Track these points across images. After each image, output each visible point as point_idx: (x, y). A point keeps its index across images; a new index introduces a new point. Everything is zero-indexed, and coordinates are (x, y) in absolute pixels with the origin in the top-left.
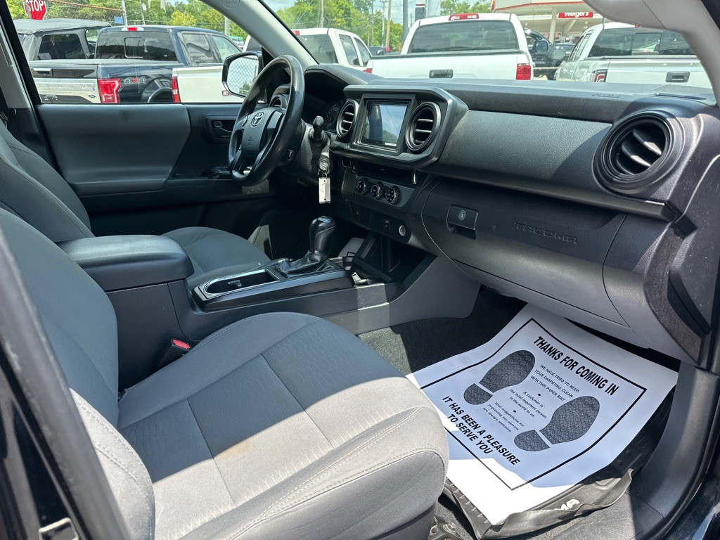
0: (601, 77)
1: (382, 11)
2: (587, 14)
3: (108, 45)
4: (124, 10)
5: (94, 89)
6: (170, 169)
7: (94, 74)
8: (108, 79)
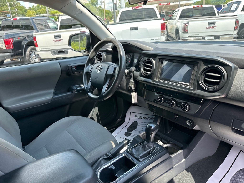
0: (187, 25)
1: (101, 6)
2: (168, 3)
3: (5, 25)
4: (10, 12)
5: (2, 43)
6: (53, 91)
7: (2, 37)
8: (8, 39)
